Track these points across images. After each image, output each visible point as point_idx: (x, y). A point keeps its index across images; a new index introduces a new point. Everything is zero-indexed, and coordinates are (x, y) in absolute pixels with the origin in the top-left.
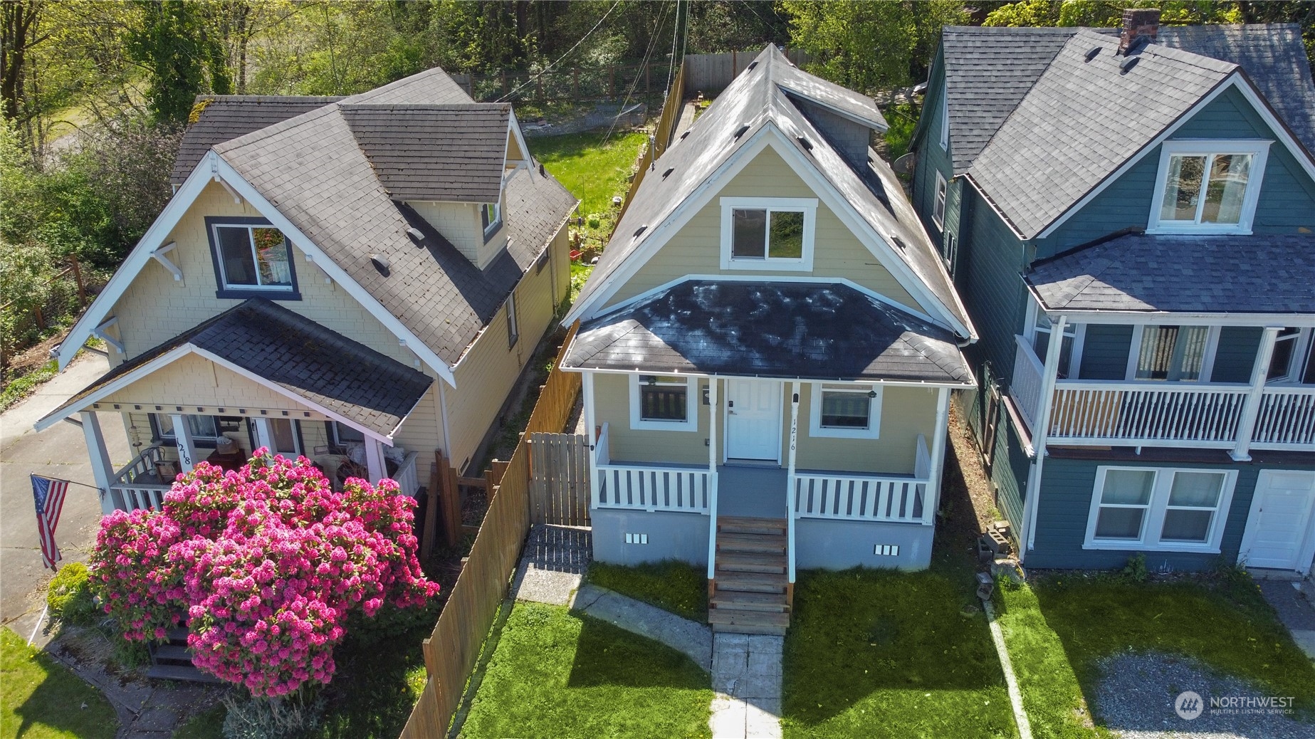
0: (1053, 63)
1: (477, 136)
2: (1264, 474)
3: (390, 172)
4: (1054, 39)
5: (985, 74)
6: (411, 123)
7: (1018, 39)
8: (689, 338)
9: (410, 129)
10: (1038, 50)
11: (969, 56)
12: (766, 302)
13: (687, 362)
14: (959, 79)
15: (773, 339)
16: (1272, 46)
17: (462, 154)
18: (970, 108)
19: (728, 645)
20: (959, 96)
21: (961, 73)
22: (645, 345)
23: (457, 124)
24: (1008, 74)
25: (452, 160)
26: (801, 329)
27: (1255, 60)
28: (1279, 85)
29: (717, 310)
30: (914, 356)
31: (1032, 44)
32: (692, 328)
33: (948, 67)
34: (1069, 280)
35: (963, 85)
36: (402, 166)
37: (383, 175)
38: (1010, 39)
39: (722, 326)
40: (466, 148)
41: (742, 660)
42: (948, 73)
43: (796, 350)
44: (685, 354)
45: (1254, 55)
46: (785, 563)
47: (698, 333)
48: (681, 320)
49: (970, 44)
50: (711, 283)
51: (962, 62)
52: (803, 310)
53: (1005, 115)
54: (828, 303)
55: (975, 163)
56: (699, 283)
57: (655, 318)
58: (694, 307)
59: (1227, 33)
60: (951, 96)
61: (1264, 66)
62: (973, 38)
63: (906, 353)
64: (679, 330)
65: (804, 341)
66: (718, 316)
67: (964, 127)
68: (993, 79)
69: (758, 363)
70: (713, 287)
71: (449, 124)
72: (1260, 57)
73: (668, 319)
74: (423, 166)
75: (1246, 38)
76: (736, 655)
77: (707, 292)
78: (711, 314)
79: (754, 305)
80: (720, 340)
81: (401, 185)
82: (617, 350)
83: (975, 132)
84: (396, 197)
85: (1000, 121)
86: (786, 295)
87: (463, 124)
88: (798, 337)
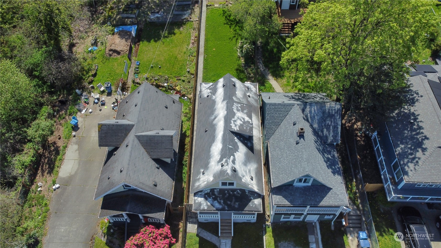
0: (289, 113)
1: (167, 143)
2: (308, 216)
3: (150, 152)
4: (290, 106)
5: (274, 116)
6: (152, 140)
7: (282, 106)
8: (214, 203)
9: (152, 141)
10: (286, 109)
11: (271, 111)
12: (228, 194)
13: (214, 209)
14: (269, 117)
15: (229, 202)
16: (335, 109)
17: (164, 147)
18: (270, 125)
19: (223, 242)
20: (268, 122)
21: (269, 116)
22: (207, 205)
23: (162, 140)
24: (279, 116)
25: (162, 149)
26: (234, 200)
27: (331, 113)
28: (334, 120)
29: (219, 196)
30: (252, 206)
31: (285, 108)
32: (215, 200)
33: (267, 114)
34: (279, 196)
35: (269, 119)
36: (152, 151)
37: (149, 153)
38: (280, 106)
39: (220, 200)
40: (165, 146)
41: (225, 246)
42: (266, 116)
43: (233, 205)
44: (214, 206)
45: (331, 111)
46: (231, 223)
47: (216, 201)
48: (213, 198)
49: (272, 108)
50: (218, 189)
51: (270, 113)
52: (234, 195)
53: (277, 127)
54: (238, 193)
55: (270, 139)
56: (215, 189)
57: (208, 198)
58: (215, 195)
59: (326, 105)
60: (267, 122)
61: (332, 114)
62: (272, 106)
63: (251, 205)
64: (213, 201)
65: (234, 203)
66: (219, 197)
67: (268, 130)
68: (276, 117)
69: (226, 209)
70: (218, 190)
71: (160, 140)
72: (332, 112)
73: (210, 198)
74: (156, 150)
75: (330, 107)
76: (224, 244)
77: (217, 191)
78: (218, 197)
79: (225, 194)
80: (220, 203)
81: (153, 155)
82: (202, 206)
83: (271, 131)
84: (152, 158)
85: (276, 128)
86: (231, 192)
87: (163, 140)
88: (233, 202)
